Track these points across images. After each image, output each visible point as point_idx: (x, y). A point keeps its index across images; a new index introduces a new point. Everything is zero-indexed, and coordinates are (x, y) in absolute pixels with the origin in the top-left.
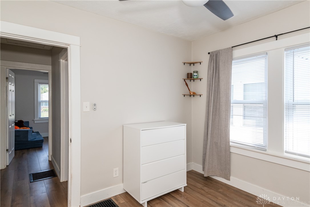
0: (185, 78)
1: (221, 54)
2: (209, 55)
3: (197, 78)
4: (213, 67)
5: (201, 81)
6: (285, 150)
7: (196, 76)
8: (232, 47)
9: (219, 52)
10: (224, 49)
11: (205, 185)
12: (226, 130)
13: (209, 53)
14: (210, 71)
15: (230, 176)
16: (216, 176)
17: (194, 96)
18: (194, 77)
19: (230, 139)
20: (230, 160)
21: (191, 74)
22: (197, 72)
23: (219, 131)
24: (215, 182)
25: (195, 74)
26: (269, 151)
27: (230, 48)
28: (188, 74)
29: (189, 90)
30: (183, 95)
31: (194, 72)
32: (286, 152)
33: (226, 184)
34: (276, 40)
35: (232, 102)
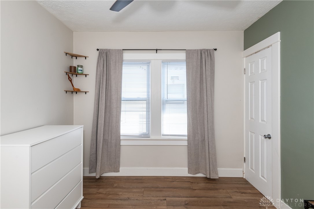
0: (67, 71)
1: (112, 53)
2: (98, 52)
3: (82, 73)
4: (103, 64)
5: (86, 77)
6: (162, 134)
7: (82, 71)
8: (123, 50)
9: (110, 52)
10: (115, 50)
11: (98, 187)
12: (118, 126)
13: (98, 50)
14: (100, 68)
15: (119, 167)
16: (106, 173)
17: (76, 93)
18: (79, 72)
19: (121, 133)
20: (120, 153)
21: (75, 67)
22: (82, 67)
23: (110, 127)
24: (106, 179)
25: (79, 68)
26: (152, 137)
27: (120, 50)
28: (71, 67)
29: (73, 86)
30: (65, 91)
31: (78, 66)
32: (163, 135)
33: (115, 177)
34: (157, 53)
35: (122, 99)
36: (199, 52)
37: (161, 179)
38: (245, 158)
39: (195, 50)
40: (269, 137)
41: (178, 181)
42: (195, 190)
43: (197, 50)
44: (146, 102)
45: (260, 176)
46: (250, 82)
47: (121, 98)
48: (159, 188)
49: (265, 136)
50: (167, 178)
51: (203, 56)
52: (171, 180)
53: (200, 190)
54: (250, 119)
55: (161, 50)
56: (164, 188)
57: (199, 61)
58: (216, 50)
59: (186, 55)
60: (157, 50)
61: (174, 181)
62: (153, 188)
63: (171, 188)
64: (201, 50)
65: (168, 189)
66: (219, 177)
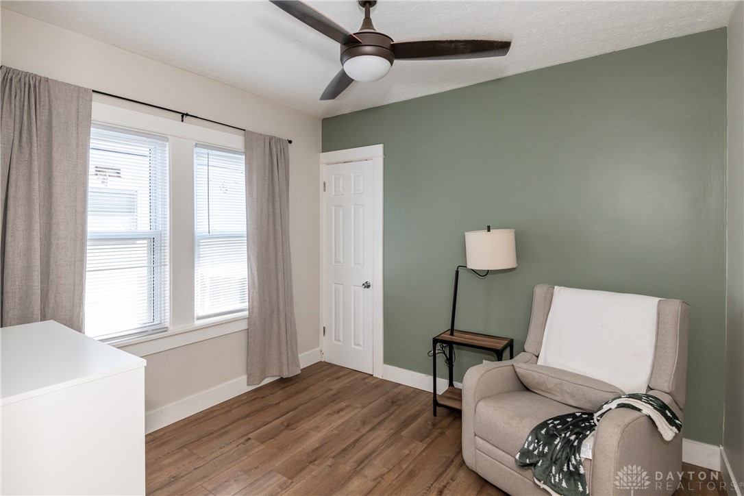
8: (93, 91)
26: (174, 329)
27: (86, 90)
32: (199, 318)
34: (182, 121)
35: (89, 236)
36: (267, 141)
37: (199, 419)
38: (324, 328)
39: (261, 135)
40: (367, 286)
41: (238, 407)
42: (279, 403)
43: (265, 135)
44: (146, 242)
45: (353, 346)
46: (335, 206)
47: (84, 232)
48: (216, 431)
49: (364, 285)
50: (212, 412)
51: (274, 150)
52: (222, 411)
53: (286, 400)
54: (334, 263)
55: (197, 117)
56: (226, 426)
57: (267, 158)
58: (290, 142)
59: (245, 140)
60: (183, 115)
61: (231, 410)
62: (202, 438)
63: (238, 420)
64: (271, 138)
65: (235, 425)
66: (302, 370)
